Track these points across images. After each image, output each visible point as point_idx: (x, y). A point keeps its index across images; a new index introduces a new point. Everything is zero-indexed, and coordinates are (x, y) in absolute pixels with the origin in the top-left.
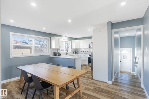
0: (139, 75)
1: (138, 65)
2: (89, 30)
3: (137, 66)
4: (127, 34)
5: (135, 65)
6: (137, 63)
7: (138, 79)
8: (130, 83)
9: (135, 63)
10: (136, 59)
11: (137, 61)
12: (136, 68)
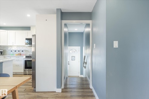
0: (87, 77)
1: (87, 66)
2: (29, 15)
3: (85, 67)
4: (76, 29)
5: (84, 66)
6: (86, 63)
7: (86, 80)
8: (80, 86)
9: (84, 64)
10: (84, 59)
11: (85, 61)
12: (84, 69)
